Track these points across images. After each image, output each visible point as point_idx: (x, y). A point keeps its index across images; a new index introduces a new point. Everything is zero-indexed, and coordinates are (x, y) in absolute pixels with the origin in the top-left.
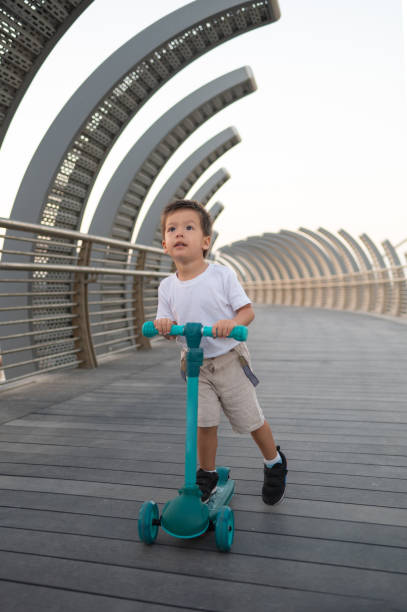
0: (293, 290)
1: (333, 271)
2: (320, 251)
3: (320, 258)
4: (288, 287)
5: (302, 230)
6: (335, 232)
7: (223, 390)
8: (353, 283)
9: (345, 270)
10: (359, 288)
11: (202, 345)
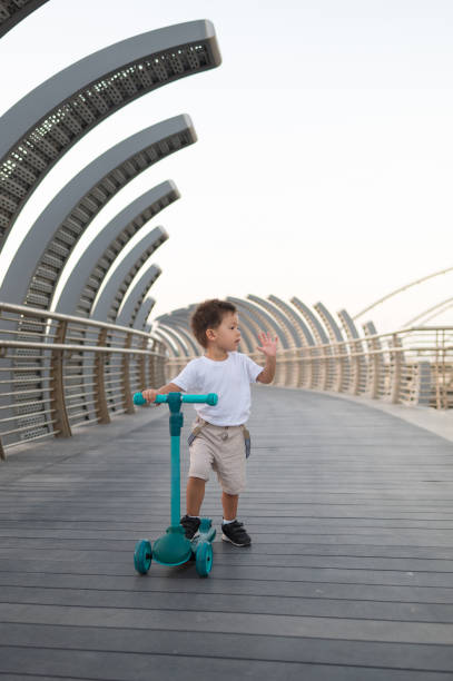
1: (286, 345)
5: (250, 297)
8: (308, 357)
9: (299, 344)
10: (314, 363)
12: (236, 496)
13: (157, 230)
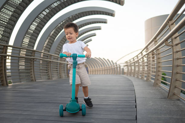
0: (93, 71)
1: (102, 66)
2: (99, 62)
3: (99, 64)
4: (92, 70)
5: (95, 58)
6: (102, 59)
7: (81, 74)
8: (106, 69)
9: (104, 66)
10: (107, 70)
11: (77, 60)
12: (87, 87)
13: (91, 39)
